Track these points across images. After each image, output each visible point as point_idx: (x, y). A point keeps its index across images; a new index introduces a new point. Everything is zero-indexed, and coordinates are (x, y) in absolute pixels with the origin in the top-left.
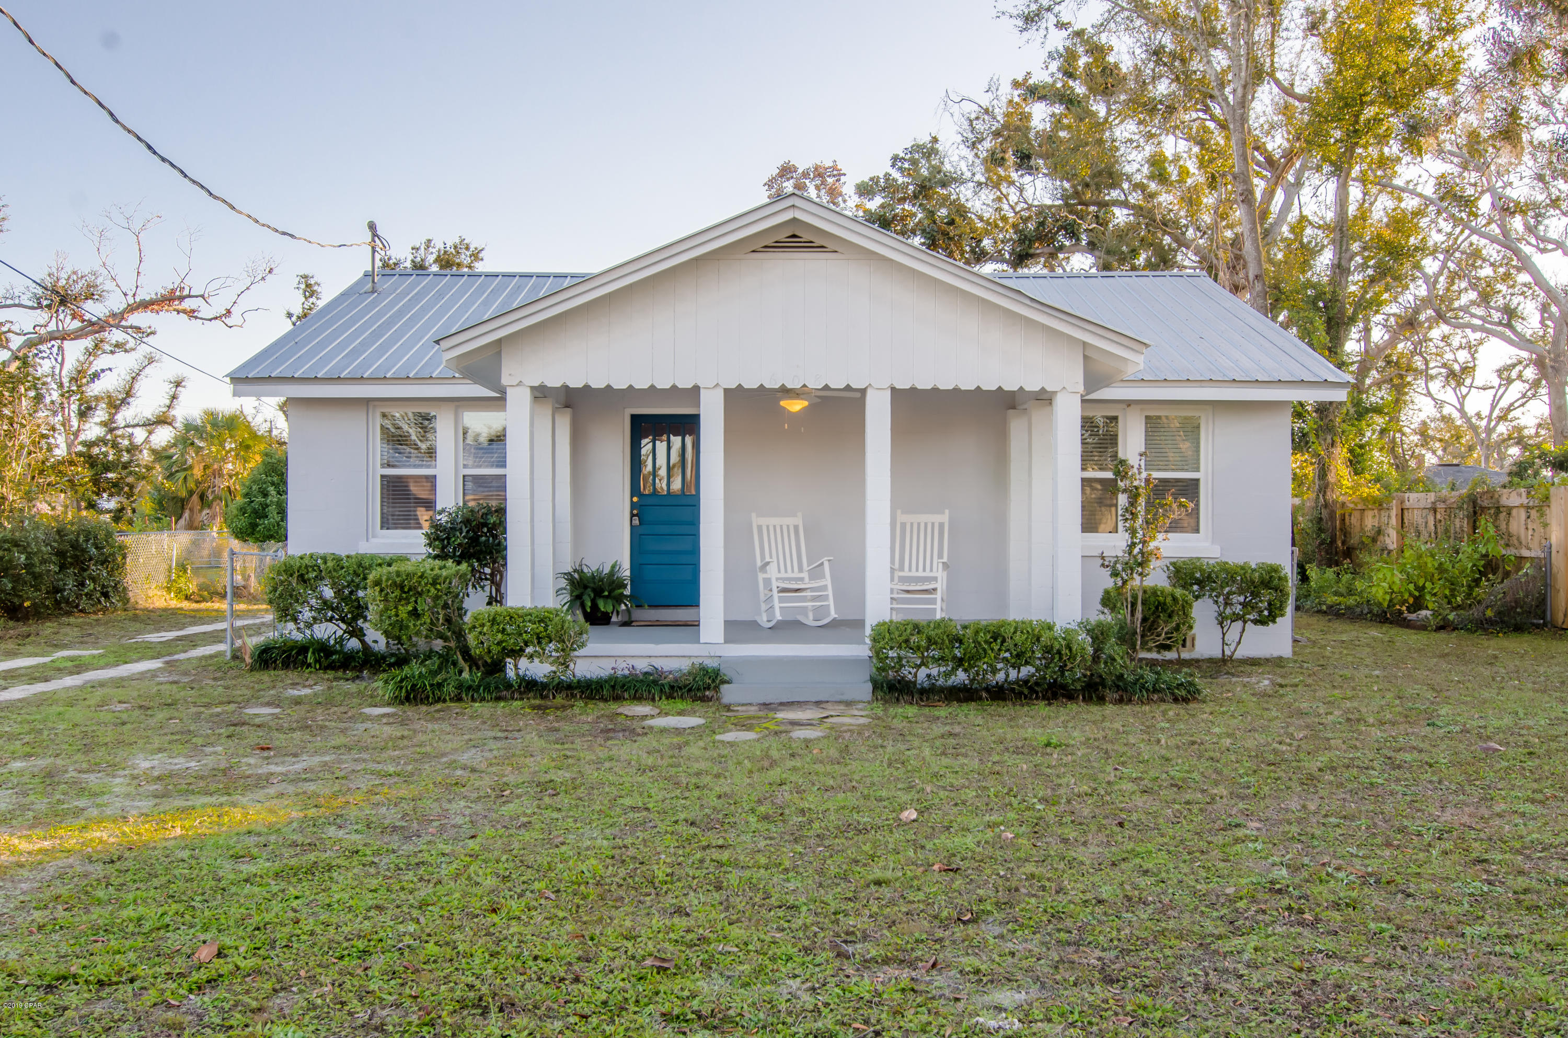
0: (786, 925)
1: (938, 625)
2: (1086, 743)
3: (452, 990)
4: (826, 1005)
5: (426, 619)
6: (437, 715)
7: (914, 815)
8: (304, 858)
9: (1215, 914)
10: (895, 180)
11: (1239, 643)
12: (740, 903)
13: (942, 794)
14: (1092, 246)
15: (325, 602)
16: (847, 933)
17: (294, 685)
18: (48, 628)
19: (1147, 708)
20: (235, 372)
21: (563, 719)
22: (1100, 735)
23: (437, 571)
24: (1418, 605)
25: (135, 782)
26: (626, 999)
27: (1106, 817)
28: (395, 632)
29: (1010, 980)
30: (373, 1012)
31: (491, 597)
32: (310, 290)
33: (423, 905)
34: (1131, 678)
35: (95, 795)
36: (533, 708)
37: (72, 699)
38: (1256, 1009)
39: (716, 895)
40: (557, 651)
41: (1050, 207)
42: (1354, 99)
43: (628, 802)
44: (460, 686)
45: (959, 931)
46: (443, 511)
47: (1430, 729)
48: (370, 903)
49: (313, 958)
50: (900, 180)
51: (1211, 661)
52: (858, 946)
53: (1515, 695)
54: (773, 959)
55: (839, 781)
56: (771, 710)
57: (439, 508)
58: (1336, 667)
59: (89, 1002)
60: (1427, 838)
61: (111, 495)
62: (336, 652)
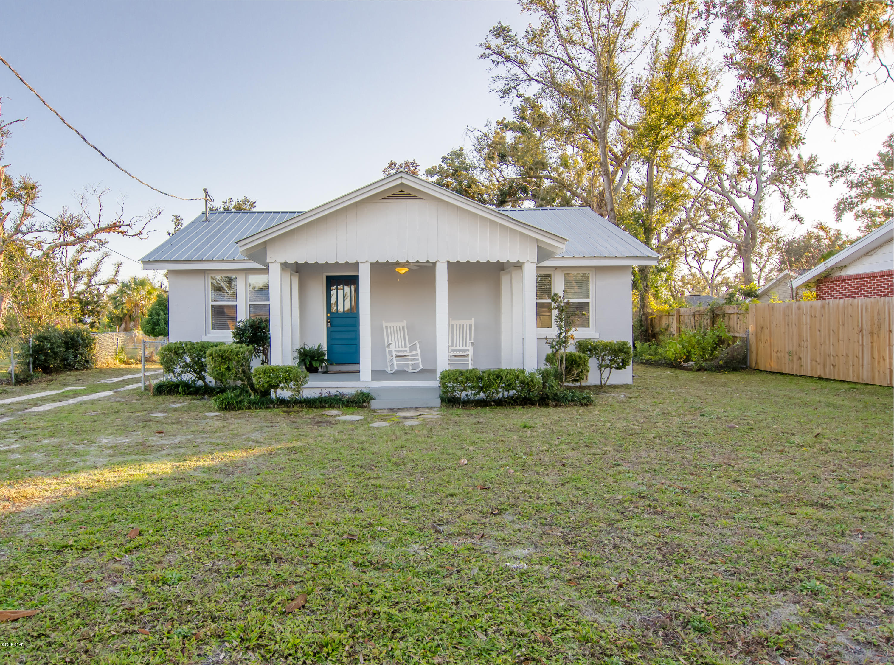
0: (409, 517)
1: (471, 371)
2: (543, 425)
3: (252, 551)
4: (432, 557)
5: (234, 371)
6: (239, 416)
7: (466, 462)
8: (179, 486)
9: (614, 509)
10: (444, 168)
11: (608, 378)
12: (387, 506)
13: (478, 451)
14: (534, 197)
15: (187, 364)
16: (439, 521)
17: (174, 402)
18: (61, 377)
19: (569, 409)
20: (143, 258)
21: (298, 417)
22: (548, 422)
23: (238, 349)
24: (688, 359)
25: (100, 449)
26: (335, 555)
27: (556, 462)
28: (219, 377)
29: (519, 543)
30: (214, 563)
31: (263, 361)
32: (177, 221)
33: (236, 508)
34: (561, 395)
35: (82, 455)
36: (284, 412)
37: (71, 410)
38: (640, 557)
39: (375, 502)
40: (294, 385)
41: (514, 179)
42: (656, 127)
43: (331, 457)
44: (249, 402)
45: (494, 519)
46: (241, 321)
47: (702, 417)
48: (211, 507)
49: (184, 536)
50: (446, 168)
51: (595, 386)
52: (445, 527)
53: (739, 401)
54: (405, 534)
55: (429, 446)
56: (394, 412)
57: (238, 320)
58: (653, 389)
59: (77, 559)
60: (709, 470)
61: (90, 316)
62: (192, 387)
